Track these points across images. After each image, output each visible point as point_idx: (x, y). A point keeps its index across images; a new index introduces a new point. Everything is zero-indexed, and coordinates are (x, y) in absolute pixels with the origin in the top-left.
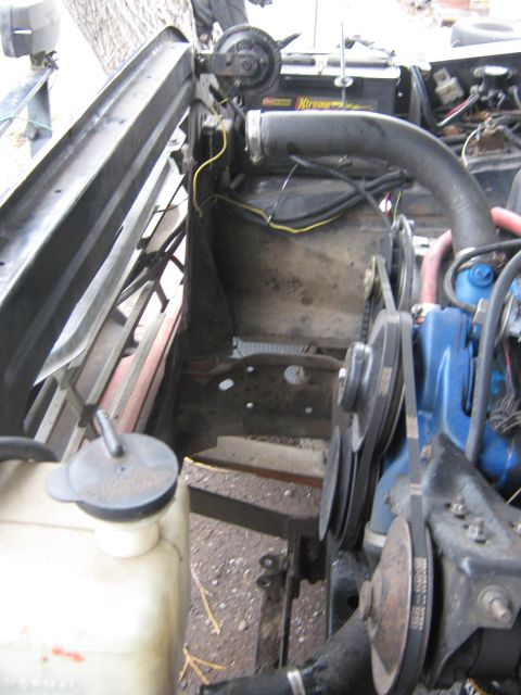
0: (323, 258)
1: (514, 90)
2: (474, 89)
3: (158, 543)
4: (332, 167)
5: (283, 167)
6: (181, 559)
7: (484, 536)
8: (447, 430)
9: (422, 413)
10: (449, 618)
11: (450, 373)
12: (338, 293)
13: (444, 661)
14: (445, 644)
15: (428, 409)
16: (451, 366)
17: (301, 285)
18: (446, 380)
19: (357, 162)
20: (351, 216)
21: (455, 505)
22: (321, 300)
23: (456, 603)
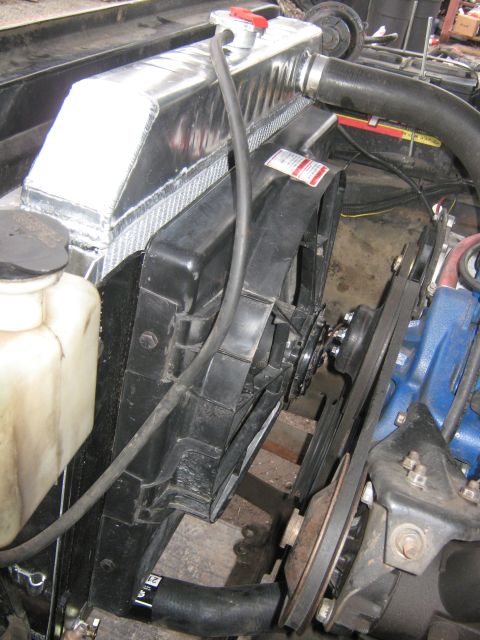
3: (39, 328)
4: (395, 163)
5: (348, 154)
6: (63, 355)
7: (423, 483)
8: (428, 402)
9: (411, 385)
10: (363, 554)
11: (446, 349)
12: (374, 285)
13: (346, 599)
14: (351, 582)
15: (416, 381)
16: (449, 343)
17: (340, 270)
18: (441, 354)
19: (421, 163)
20: (401, 213)
21: (407, 459)
22: (356, 289)
23: (373, 540)
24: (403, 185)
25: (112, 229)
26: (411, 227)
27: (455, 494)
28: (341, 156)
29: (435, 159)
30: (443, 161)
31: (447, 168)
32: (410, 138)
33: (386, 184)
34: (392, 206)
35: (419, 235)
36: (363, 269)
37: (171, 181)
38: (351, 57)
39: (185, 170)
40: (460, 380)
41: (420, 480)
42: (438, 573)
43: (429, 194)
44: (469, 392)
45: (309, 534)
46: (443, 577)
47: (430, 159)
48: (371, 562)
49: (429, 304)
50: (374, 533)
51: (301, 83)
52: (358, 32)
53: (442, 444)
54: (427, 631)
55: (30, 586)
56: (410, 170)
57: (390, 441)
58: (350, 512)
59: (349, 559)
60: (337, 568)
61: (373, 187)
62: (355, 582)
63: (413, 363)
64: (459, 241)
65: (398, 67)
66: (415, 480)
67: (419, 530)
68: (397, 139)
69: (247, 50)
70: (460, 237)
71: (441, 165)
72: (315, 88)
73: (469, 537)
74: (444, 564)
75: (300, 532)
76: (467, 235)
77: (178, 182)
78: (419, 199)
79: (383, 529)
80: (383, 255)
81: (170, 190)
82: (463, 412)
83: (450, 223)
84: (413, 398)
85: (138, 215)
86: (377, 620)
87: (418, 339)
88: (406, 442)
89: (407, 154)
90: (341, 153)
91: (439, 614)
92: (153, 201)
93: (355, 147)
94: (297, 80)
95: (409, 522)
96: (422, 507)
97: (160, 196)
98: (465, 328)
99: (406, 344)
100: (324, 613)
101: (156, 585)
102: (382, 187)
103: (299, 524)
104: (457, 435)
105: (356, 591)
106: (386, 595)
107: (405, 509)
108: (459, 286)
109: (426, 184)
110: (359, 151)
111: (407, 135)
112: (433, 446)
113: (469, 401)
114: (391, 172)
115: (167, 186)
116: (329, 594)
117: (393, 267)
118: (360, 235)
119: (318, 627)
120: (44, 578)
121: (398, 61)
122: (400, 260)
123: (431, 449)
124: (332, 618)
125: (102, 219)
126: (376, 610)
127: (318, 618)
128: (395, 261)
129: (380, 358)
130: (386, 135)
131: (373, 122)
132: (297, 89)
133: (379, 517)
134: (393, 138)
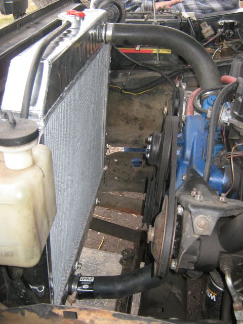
0: (148, 107)
1: (238, 30)
2: (219, 30)
3: (32, 166)
4: (152, 65)
5: (130, 66)
6: (44, 176)
7: (202, 199)
8: (195, 167)
9: (184, 162)
10: (184, 235)
11: (197, 142)
12: (155, 124)
13: (181, 256)
14: (182, 248)
15: (187, 160)
16: (197, 139)
17: (138, 120)
18: (195, 145)
19: (164, 63)
20: (160, 88)
21: (192, 192)
22: (148, 128)
23: (187, 227)
24: (158, 75)
25: (44, 120)
26: (166, 93)
27: (216, 201)
28: (127, 68)
29: (171, 59)
30: (174, 59)
31: (176, 63)
32: (156, 52)
33: (150, 76)
34: (155, 86)
35: (171, 96)
36: (149, 117)
37: (62, 94)
38: (121, 21)
39: (66, 88)
40: (206, 154)
41: (200, 197)
42: (217, 235)
43: (170, 76)
44: (211, 158)
45: (159, 233)
46: (220, 237)
47: (168, 60)
48: (188, 236)
49: (184, 125)
50: (187, 224)
51: (103, 38)
52: (122, 8)
53: (205, 183)
54: (219, 262)
55: (38, 292)
56: (159, 67)
57: (182, 187)
58: (174, 220)
59: (178, 240)
60: (174, 245)
61: (145, 78)
62: (184, 247)
63: (183, 152)
64: (190, 94)
65: (143, 20)
66: (198, 198)
67: (205, 216)
68: (151, 54)
69: (78, 29)
70: (190, 92)
71: (173, 61)
72: (110, 39)
73: (227, 215)
74: (219, 231)
75: (155, 234)
76: (193, 91)
77: (64, 95)
78: (166, 80)
79: (190, 221)
80: (157, 109)
81: (62, 98)
82: (210, 168)
83: (184, 87)
84: (187, 168)
85: (53, 112)
86: (196, 262)
87: (183, 142)
88: (189, 186)
89: (157, 60)
90: (127, 66)
91: (222, 252)
92: (57, 105)
93: (132, 62)
94: (101, 37)
95: (200, 214)
96: (204, 207)
97: (59, 102)
98: (202, 132)
99: (179, 145)
100: (173, 265)
101: (92, 281)
102: (148, 78)
103: (153, 231)
104: (211, 179)
105: (185, 251)
106: (198, 251)
107: (198, 210)
108: (196, 114)
109: (168, 72)
110: (135, 63)
111: (155, 51)
112: (202, 185)
113: (212, 162)
114: (151, 70)
115: (61, 97)
116: (173, 257)
117: (163, 113)
118: (144, 102)
119: (172, 271)
120: (44, 288)
121: (143, 18)
122: (166, 109)
123: (202, 186)
124: (177, 266)
125: (40, 116)
126: (195, 258)
127: (171, 268)
128: (163, 110)
129: (169, 153)
130: (145, 53)
131: (138, 48)
132: (102, 41)
133: (187, 217)
134: (149, 54)
